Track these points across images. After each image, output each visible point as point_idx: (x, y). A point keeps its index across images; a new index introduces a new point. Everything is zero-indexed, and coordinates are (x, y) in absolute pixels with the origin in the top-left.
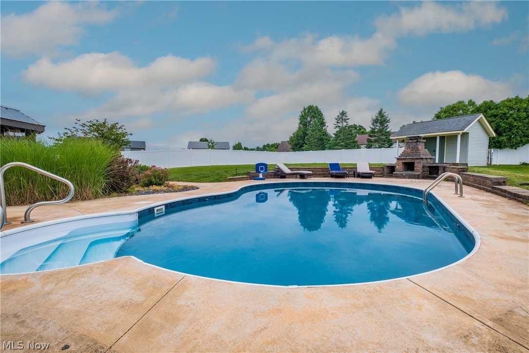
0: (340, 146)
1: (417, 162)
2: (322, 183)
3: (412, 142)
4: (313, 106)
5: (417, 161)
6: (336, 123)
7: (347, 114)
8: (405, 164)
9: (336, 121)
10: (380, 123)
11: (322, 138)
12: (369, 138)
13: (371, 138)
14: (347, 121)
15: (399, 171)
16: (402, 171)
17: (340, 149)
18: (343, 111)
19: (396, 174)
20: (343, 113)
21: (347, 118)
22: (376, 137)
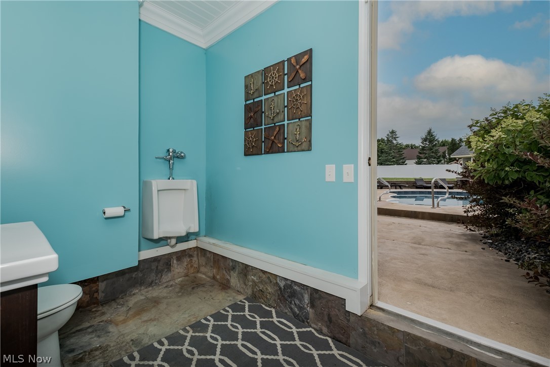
0: (392, 162)
7: (397, 133)
10: (430, 142)
12: (419, 155)
13: (420, 155)
14: (397, 139)
20: (393, 132)
21: (397, 136)
22: (426, 153)
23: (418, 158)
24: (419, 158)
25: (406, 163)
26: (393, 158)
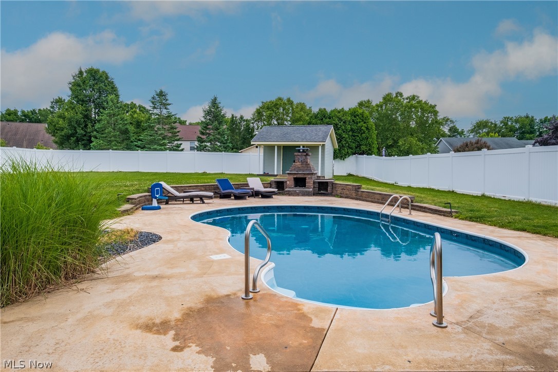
0: (161, 145)
1: (309, 178)
2: (247, 208)
3: (302, 155)
4: (98, 71)
5: (309, 176)
7: (168, 97)
8: (295, 179)
9: (152, 105)
10: (215, 117)
11: (127, 129)
12: (200, 136)
13: (203, 137)
14: (168, 107)
15: (290, 188)
16: (293, 188)
18: (161, 92)
19: (289, 191)
20: (161, 94)
21: (168, 102)
22: (209, 134)
23: (198, 141)
24: (200, 140)
25: (182, 147)
26: (164, 139)
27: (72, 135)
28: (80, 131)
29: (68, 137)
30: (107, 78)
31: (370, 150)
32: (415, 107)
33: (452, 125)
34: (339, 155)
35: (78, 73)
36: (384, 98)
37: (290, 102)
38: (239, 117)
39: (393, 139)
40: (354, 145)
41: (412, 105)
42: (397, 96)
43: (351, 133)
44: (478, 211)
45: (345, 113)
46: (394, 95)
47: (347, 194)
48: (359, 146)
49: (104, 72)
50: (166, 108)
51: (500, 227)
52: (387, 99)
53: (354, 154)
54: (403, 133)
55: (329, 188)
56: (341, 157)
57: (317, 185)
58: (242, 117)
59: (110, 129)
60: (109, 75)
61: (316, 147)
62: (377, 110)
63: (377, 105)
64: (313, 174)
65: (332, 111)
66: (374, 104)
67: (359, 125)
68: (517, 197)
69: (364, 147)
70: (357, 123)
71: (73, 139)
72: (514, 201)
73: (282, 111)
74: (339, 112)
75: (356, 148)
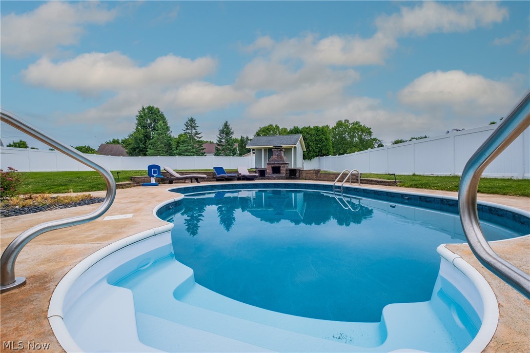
0: (191, 152)
1: (282, 167)
3: (277, 151)
4: (153, 107)
5: (283, 165)
6: (185, 129)
7: (196, 122)
8: (273, 168)
9: (186, 127)
10: (226, 134)
11: (170, 143)
12: (217, 146)
13: (218, 147)
14: (196, 128)
15: (269, 174)
16: (271, 174)
17: (192, 156)
18: (192, 119)
19: (268, 177)
20: (192, 120)
21: (196, 125)
22: (223, 146)
23: (216, 150)
25: (205, 154)
26: (193, 149)
27: (137, 148)
28: (142, 145)
29: (134, 149)
30: (159, 112)
31: (328, 153)
32: (357, 129)
33: (379, 143)
34: (307, 156)
35: (141, 109)
36: (337, 124)
37: (277, 127)
38: (245, 137)
39: (344, 150)
40: (317, 150)
41: (355, 127)
42: (345, 122)
43: (315, 142)
44: (420, 181)
45: (311, 129)
46: (344, 122)
47: (310, 177)
48: (321, 151)
49: (157, 108)
50: (195, 129)
51: (448, 190)
52: (339, 124)
53: (318, 156)
54: (350, 146)
55: (297, 174)
56: (309, 158)
57: (288, 172)
58: (247, 138)
59: (159, 143)
60: (160, 110)
61: (290, 149)
62: (333, 131)
63: (333, 128)
64: (285, 163)
65: (302, 129)
66: (331, 128)
67: (320, 137)
68: (443, 173)
69: (324, 151)
70: (319, 136)
71: (137, 150)
72: (441, 177)
73: (272, 132)
74: (307, 129)
75: (319, 152)
